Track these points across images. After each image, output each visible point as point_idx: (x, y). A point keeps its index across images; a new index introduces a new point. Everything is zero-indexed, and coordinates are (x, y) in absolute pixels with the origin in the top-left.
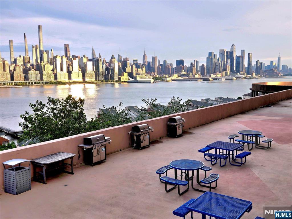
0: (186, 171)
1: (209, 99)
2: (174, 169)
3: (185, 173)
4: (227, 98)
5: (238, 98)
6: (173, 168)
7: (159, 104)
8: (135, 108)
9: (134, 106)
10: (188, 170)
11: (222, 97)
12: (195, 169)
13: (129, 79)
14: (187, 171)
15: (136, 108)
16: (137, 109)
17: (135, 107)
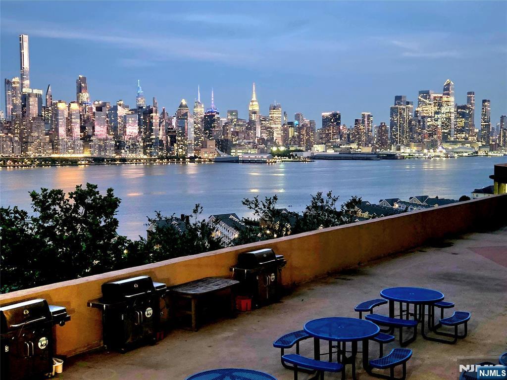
0: (339, 344)
1: (395, 200)
2: (313, 339)
3: (338, 346)
4: (437, 197)
5: (461, 198)
6: (310, 336)
7: (285, 210)
8: (232, 219)
9: (229, 215)
10: (344, 341)
11: (426, 197)
12: (359, 340)
13: (219, 155)
14: (341, 343)
15: (234, 218)
16: (237, 220)
17: (231, 217)
